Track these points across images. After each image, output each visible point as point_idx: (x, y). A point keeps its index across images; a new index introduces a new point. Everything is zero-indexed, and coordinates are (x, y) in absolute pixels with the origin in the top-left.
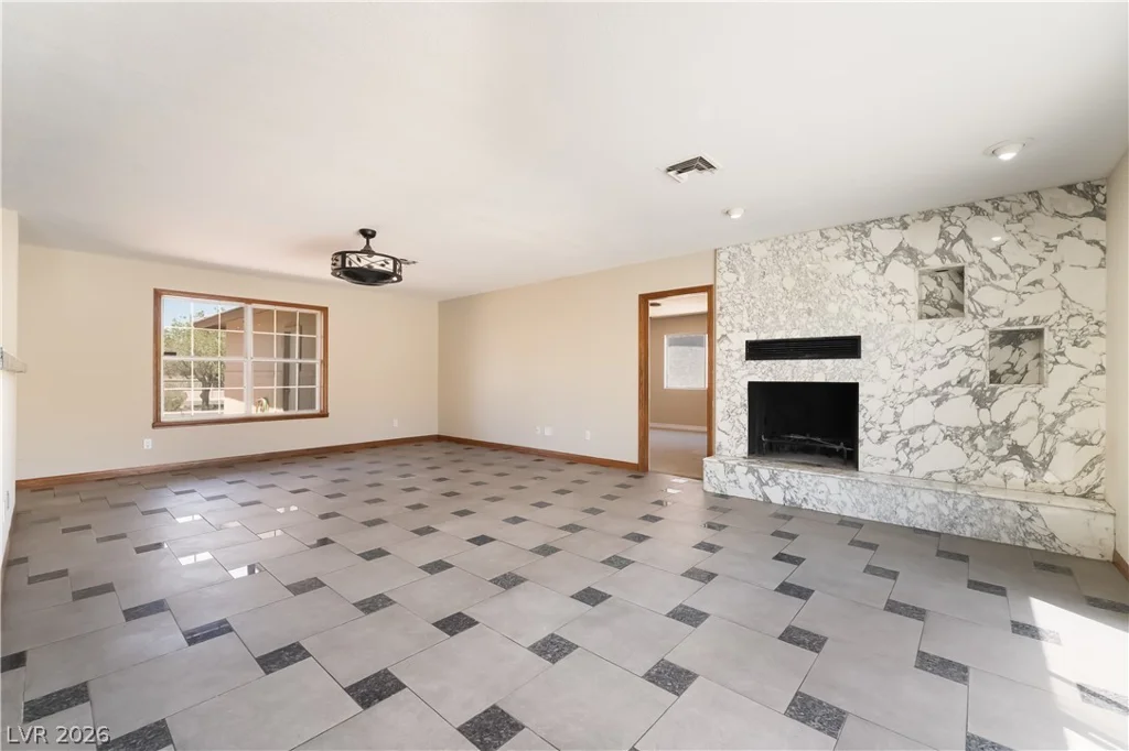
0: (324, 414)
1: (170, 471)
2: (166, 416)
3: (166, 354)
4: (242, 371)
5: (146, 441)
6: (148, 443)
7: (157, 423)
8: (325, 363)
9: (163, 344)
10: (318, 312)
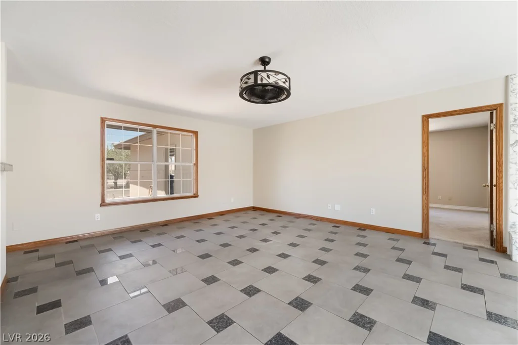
0: (196, 196)
1: (111, 234)
2: (108, 200)
3: (108, 159)
4: (151, 170)
5: (96, 215)
6: (98, 216)
7: (103, 204)
8: (196, 165)
9: (106, 154)
10: (192, 134)
